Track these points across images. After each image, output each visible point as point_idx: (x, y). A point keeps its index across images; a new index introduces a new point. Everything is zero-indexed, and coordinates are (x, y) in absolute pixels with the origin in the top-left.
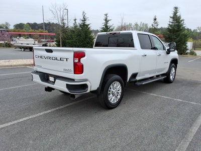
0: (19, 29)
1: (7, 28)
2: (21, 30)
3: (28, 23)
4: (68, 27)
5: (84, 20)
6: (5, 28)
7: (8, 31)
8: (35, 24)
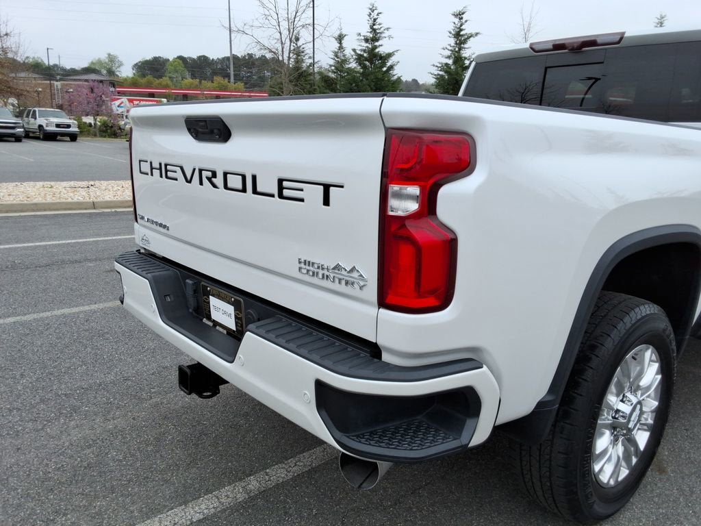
0: (150, 77)
1: (111, 72)
2: (157, 81)
3: (180, 58)
4: (313, 64)
5: (375, 37)
6: (104, 72)
7: (113, 84)
8: (203, 60)
